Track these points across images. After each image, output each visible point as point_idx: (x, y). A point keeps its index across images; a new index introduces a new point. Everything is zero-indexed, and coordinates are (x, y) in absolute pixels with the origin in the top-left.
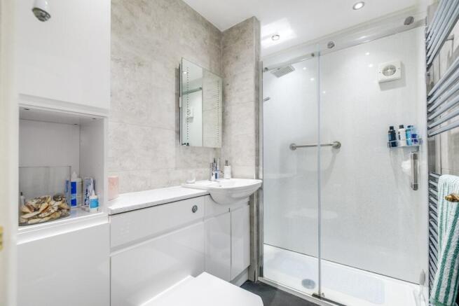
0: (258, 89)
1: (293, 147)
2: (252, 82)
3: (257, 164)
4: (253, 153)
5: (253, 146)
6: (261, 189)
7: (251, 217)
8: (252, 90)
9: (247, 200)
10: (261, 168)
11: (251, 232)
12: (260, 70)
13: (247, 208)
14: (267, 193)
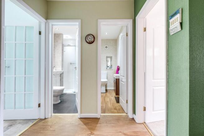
0: (63, 50)
1: (71, 64)
2: (61, 48)
3: (62, 67)
4: (61, 65)
5: (61, 63)
6: (63, 73)
7: (61, 79)
8: (61, 50)
9: (60, 75)
10: (63, 68)
11: (61, 83)
12: (63, 46)
13: (60, 77)
14: (64, 74)
